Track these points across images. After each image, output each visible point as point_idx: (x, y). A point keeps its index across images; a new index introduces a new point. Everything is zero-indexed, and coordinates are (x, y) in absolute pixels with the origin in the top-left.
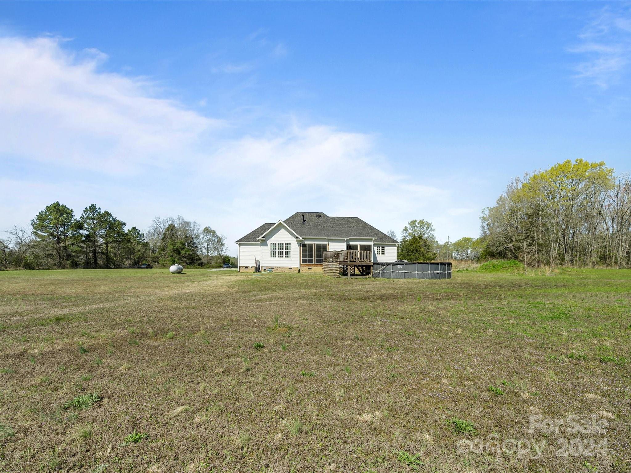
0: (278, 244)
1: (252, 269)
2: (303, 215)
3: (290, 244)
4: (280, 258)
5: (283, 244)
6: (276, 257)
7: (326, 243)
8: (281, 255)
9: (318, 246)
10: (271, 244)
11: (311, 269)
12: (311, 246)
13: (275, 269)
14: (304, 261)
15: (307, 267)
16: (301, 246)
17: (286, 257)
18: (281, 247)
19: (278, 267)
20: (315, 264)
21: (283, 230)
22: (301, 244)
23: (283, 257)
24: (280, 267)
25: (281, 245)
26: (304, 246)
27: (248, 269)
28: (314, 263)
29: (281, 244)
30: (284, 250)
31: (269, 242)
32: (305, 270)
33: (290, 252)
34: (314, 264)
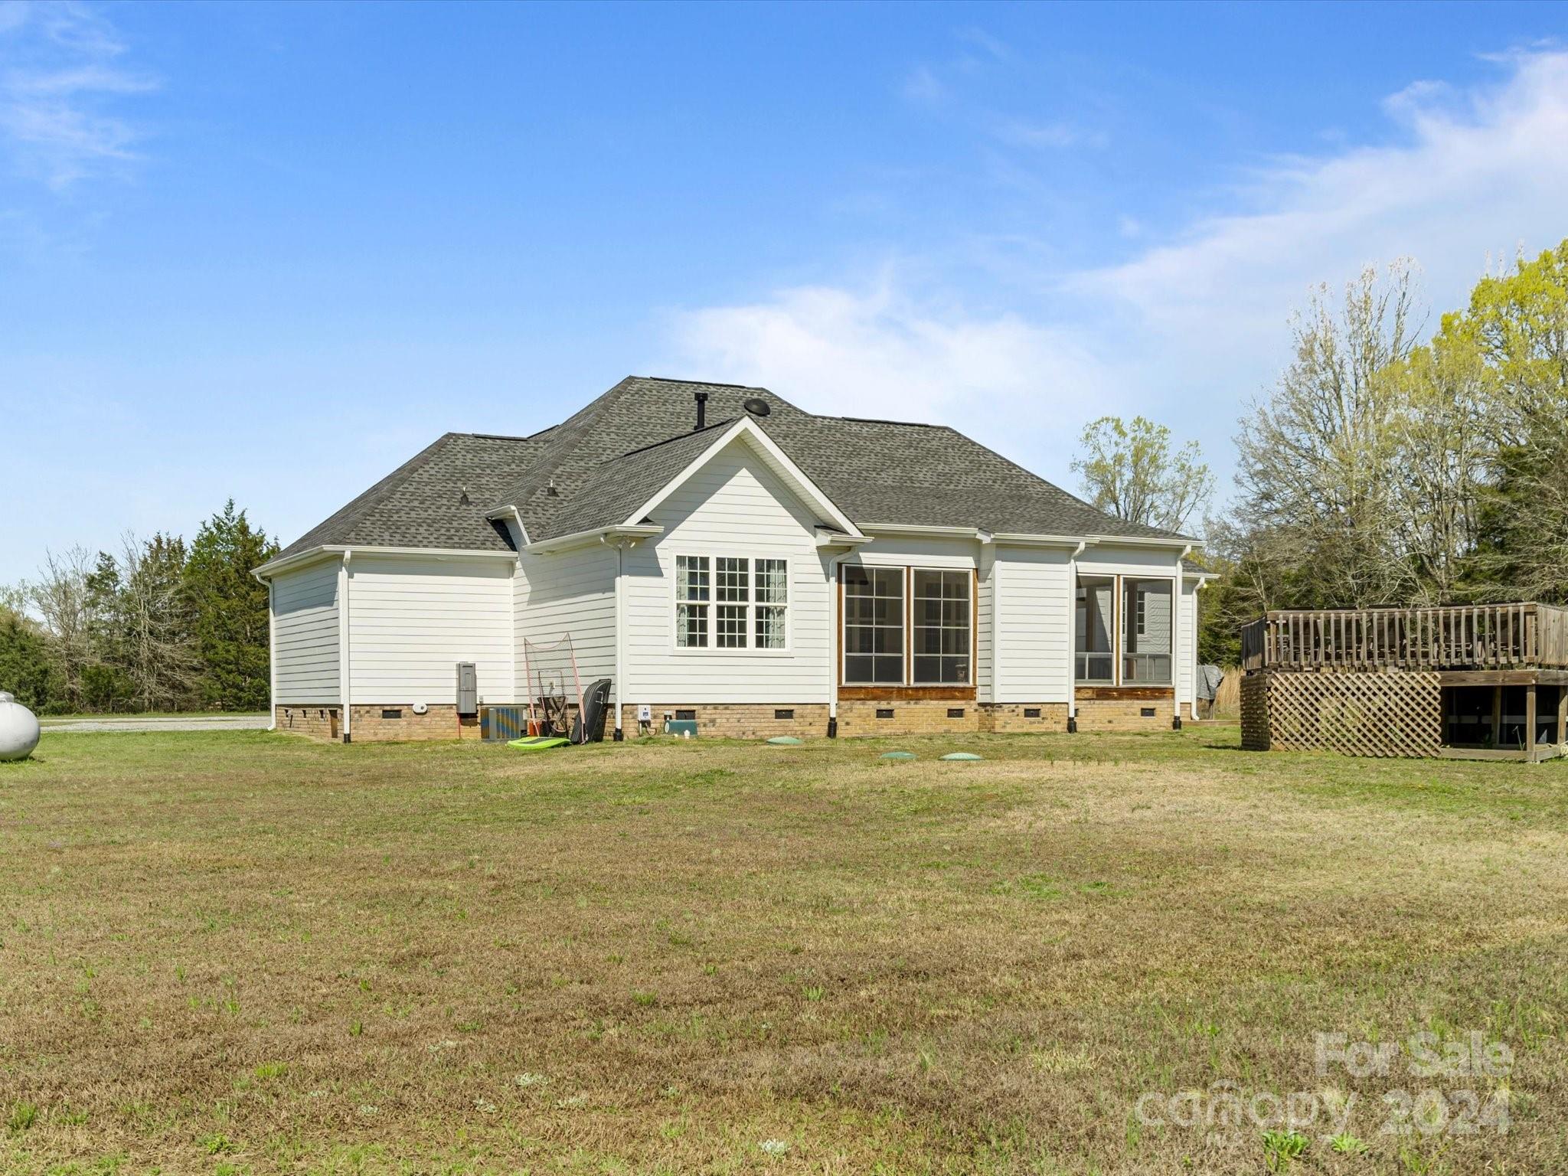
0: (720, 562)
1: (426, 719)
2: (701, 399)
3: (783, 564)
4: (726, 650)
5: (744, 563)
6: (703, 642)
7: (964, 563)
8: (731, 635)
9: (927, 581)
10: (680, 560)
11: (889, 713)
12: (891, 579)
13: (703, 716)
14: (856, 670)
15: (873, 706)
16: (839, 581)
17: (760, 642)
18: (732, 581)
19: (716, 706)
20: (912, 683)
21: (744, 481)
22: (840, 565)
23: (743, 643)
24: (726, 706)
25: (733, 571)
26: (854, 577)
27: (402, 722)
28: (908, 679)
29: (732, 563)
30: (752, 604)
31: (667, 552)
32: (860, 719)
33: (781, 612)
34: (905, 684)
